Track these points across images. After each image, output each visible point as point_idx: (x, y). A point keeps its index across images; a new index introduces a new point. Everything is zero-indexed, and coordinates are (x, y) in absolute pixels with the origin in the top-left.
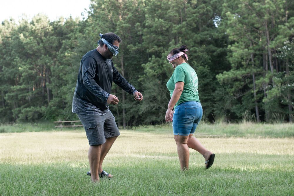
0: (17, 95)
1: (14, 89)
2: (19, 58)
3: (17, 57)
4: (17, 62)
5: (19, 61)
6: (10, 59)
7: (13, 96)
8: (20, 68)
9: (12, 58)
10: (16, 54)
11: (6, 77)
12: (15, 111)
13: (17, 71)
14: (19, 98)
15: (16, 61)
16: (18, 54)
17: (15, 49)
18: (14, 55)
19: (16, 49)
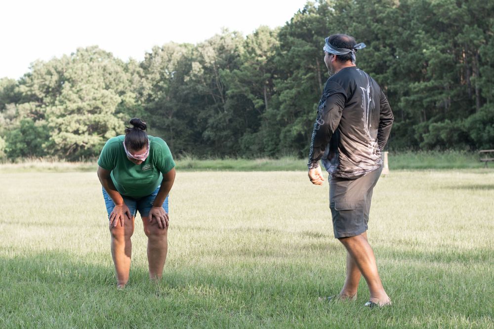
0: (421, 99)
1: (415, 88)
2: (424, 32)
3: (420, 31)
4: (420, 40)
5: (423, 38)
6: (409, 34)
7: (414, 101)
8: (424, 50)
9: (412, 33)
10: (419, 24)
11: (403, 68)
12: (419, 128)
13: (422, 56)
14: (425, 105)
15: (418, 38)
16: (423, 25)
17: (418, 16)
18: (415, 26)
19: (420, 16)
